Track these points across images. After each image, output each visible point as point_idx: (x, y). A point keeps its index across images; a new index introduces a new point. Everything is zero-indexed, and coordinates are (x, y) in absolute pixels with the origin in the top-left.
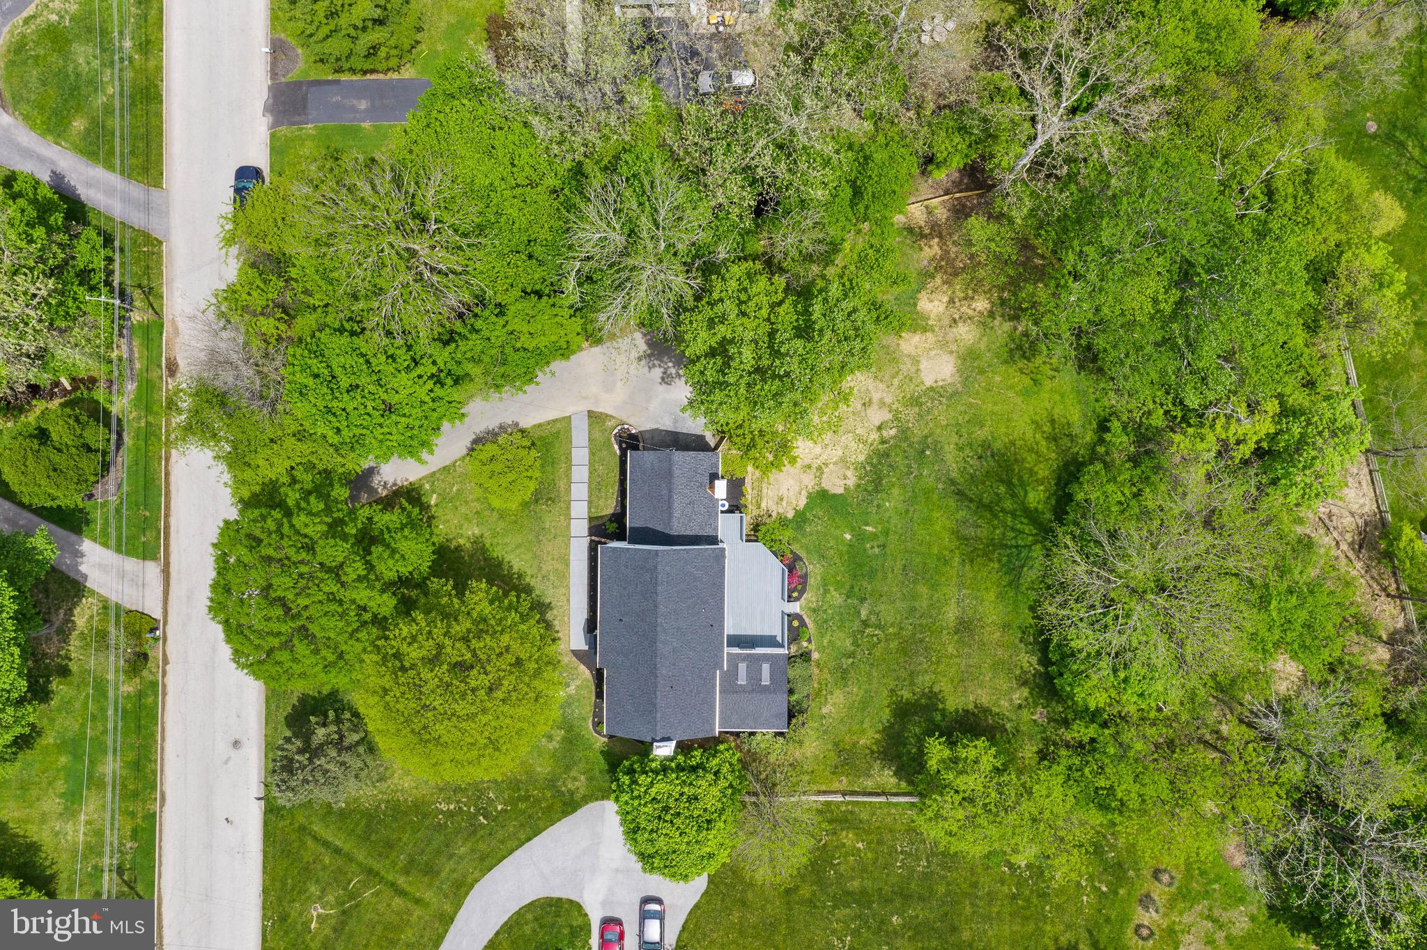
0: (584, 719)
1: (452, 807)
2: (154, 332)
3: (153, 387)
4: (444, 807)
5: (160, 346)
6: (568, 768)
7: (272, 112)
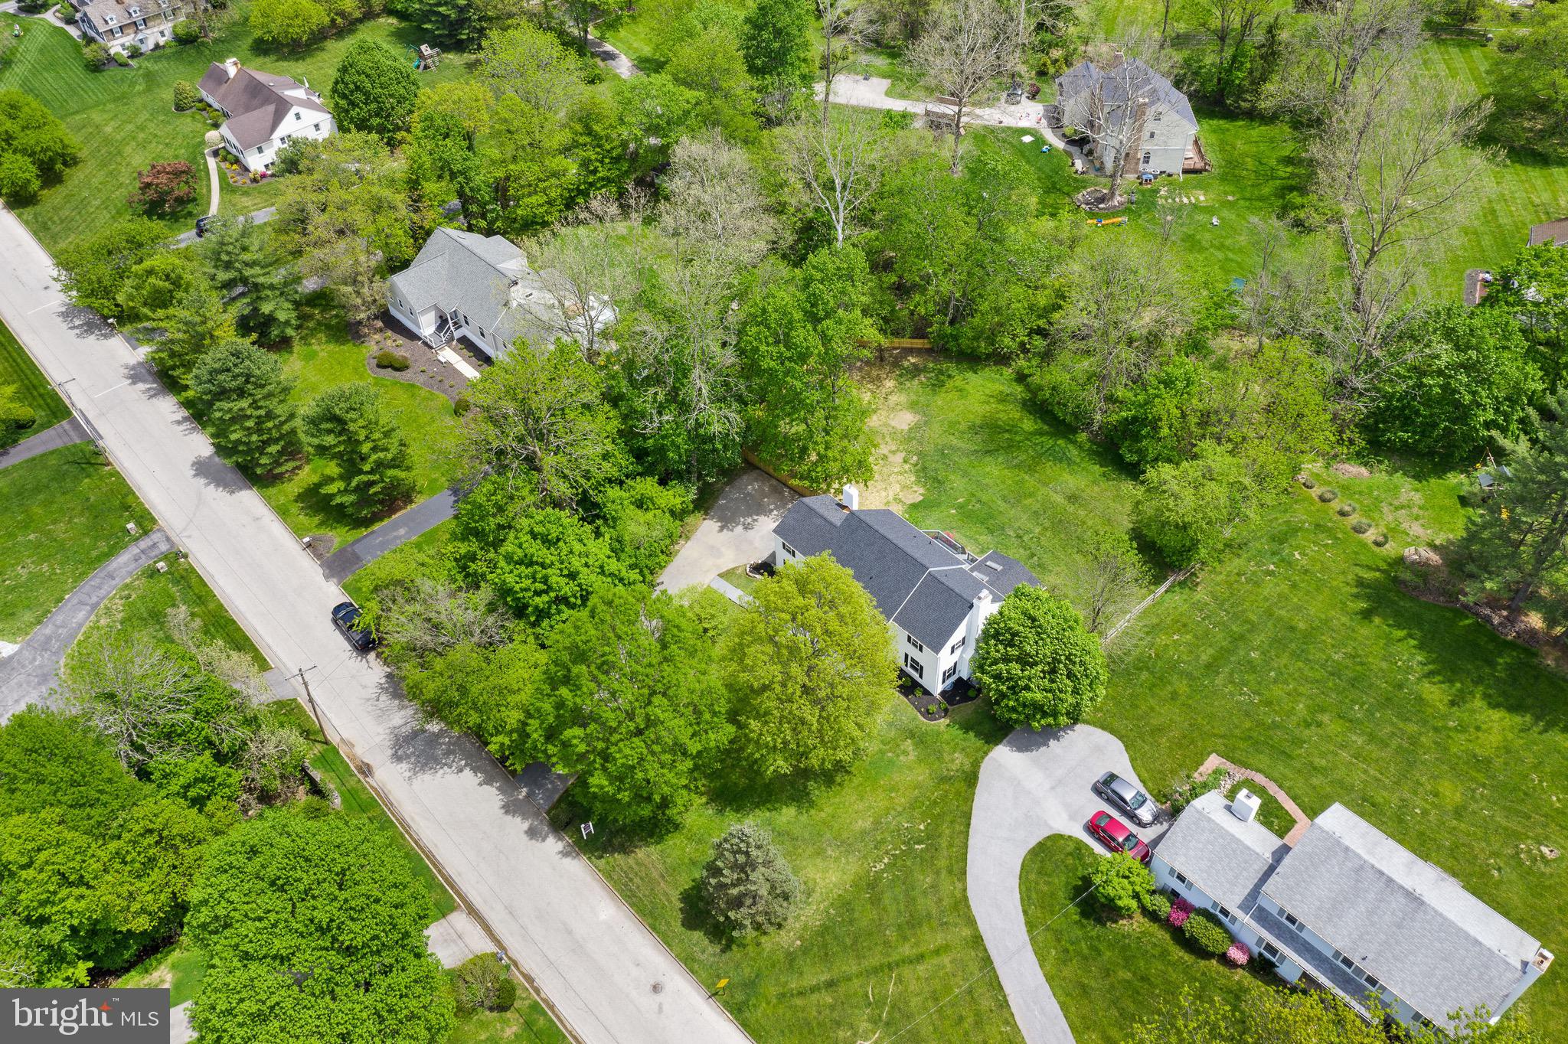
0: (914, 719)
1: (886, 860)
2: (330, 756)
3: (357, 791)
4: (880, 866)
5: (343, 761)
6: (940, 758)
7: (333, 576)
